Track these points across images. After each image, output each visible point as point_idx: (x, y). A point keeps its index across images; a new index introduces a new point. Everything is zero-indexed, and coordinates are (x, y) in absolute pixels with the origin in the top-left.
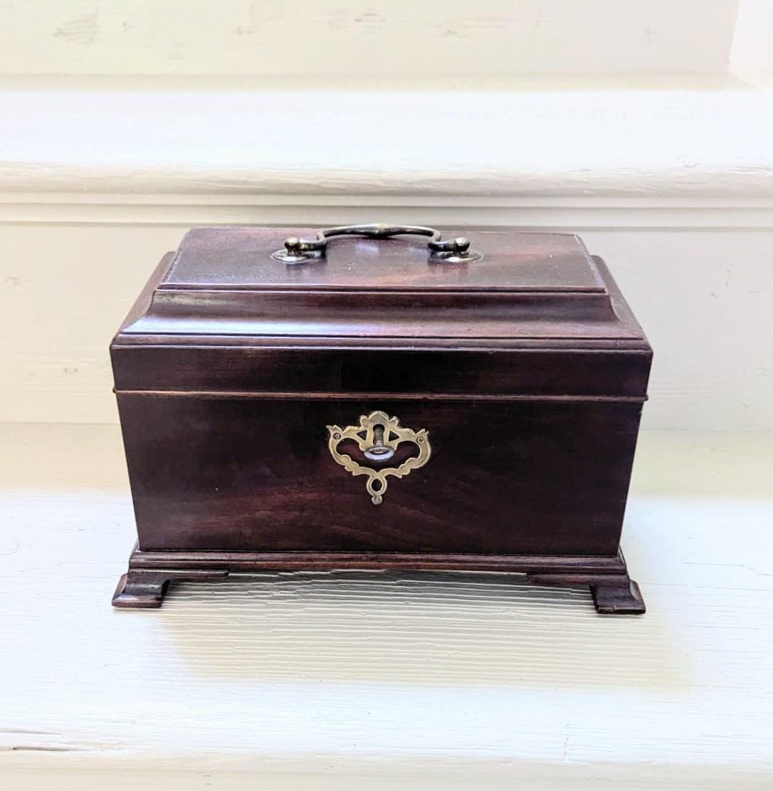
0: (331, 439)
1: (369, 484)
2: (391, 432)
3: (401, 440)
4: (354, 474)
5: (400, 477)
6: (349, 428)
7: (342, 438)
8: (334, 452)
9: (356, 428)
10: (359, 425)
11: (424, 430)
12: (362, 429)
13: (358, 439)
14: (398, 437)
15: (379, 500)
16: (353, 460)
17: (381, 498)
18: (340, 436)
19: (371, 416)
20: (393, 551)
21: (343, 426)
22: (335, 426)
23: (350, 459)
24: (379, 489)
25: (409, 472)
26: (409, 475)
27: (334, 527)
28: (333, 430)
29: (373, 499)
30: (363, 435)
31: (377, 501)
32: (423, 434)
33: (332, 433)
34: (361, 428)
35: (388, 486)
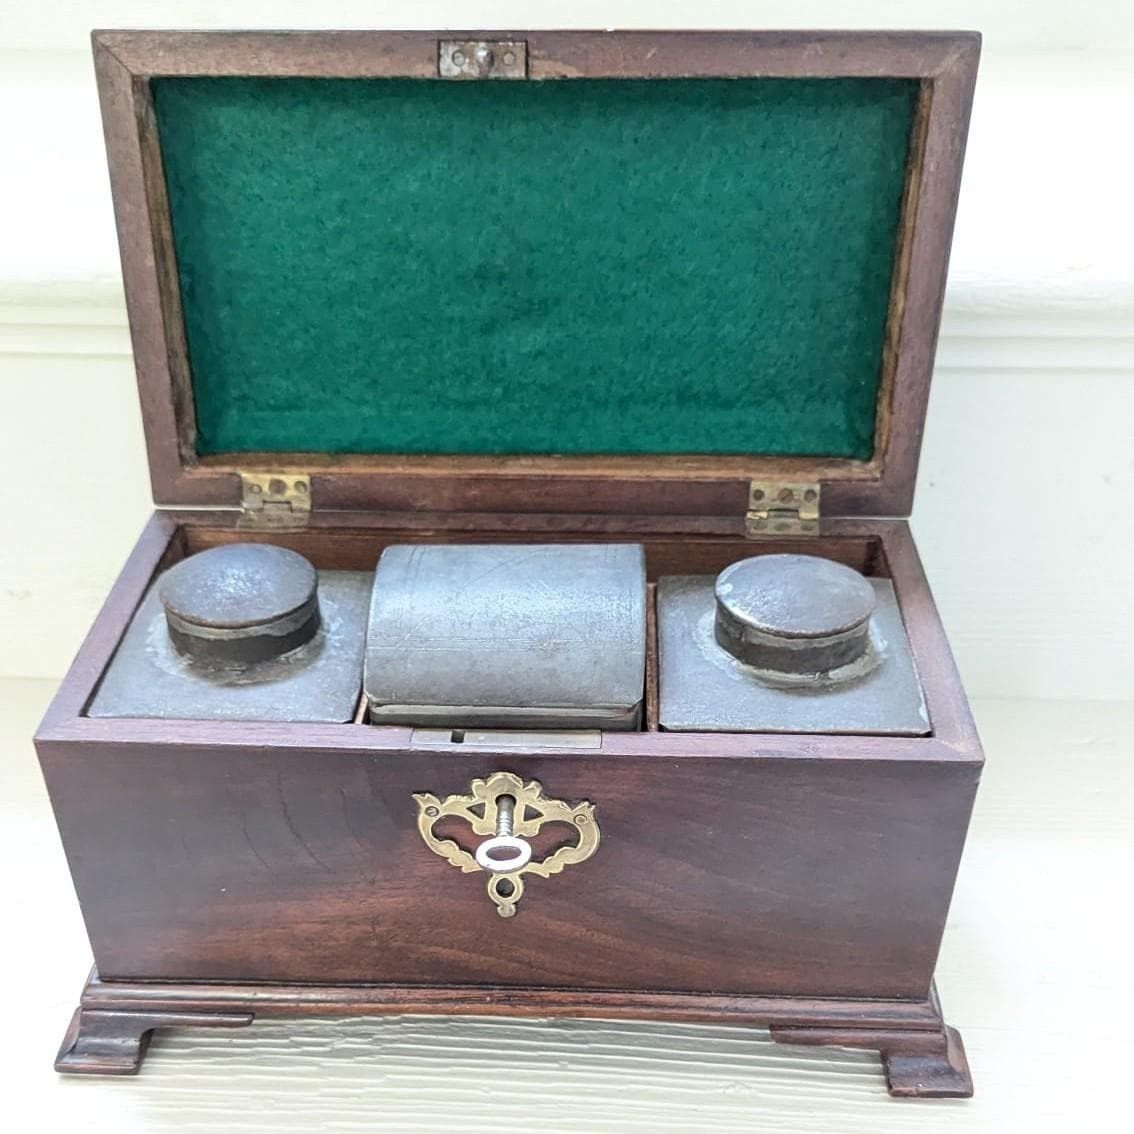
0: (422, 817)
1: (492, 886)
2: (527, 806)
3: (545, 819)
4: (464, 870)
5: (547, 876)
6: (452, 799)
7: (442, 814)
8: (428, 836)
9: (464, 799)
10: (470, 794)
11: (586, 804)
12: (476, 801)
13: (470, 817)
14: (539, 815)
15: (511, 910)
16: (462, 848)
17: (513, 907)
18: (438, 811)
19: (491, 781)
20: (538, 985)
21: (442, 796)
22: (428, 795)
23: (457, 848)
24: (509, 895)
25: (561, 868)
26: (562, 873)
27: (432, 949)
28: (425, 801)
29: (499, 908)
30: (478, 811)
31: (507, 911)
32: (585, 809)
33: (424, 807)
34: (474, 800)
35: (525, 890)
